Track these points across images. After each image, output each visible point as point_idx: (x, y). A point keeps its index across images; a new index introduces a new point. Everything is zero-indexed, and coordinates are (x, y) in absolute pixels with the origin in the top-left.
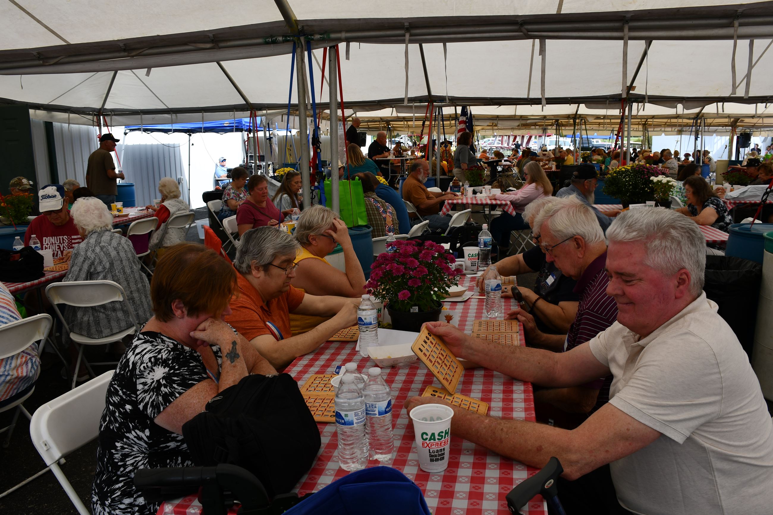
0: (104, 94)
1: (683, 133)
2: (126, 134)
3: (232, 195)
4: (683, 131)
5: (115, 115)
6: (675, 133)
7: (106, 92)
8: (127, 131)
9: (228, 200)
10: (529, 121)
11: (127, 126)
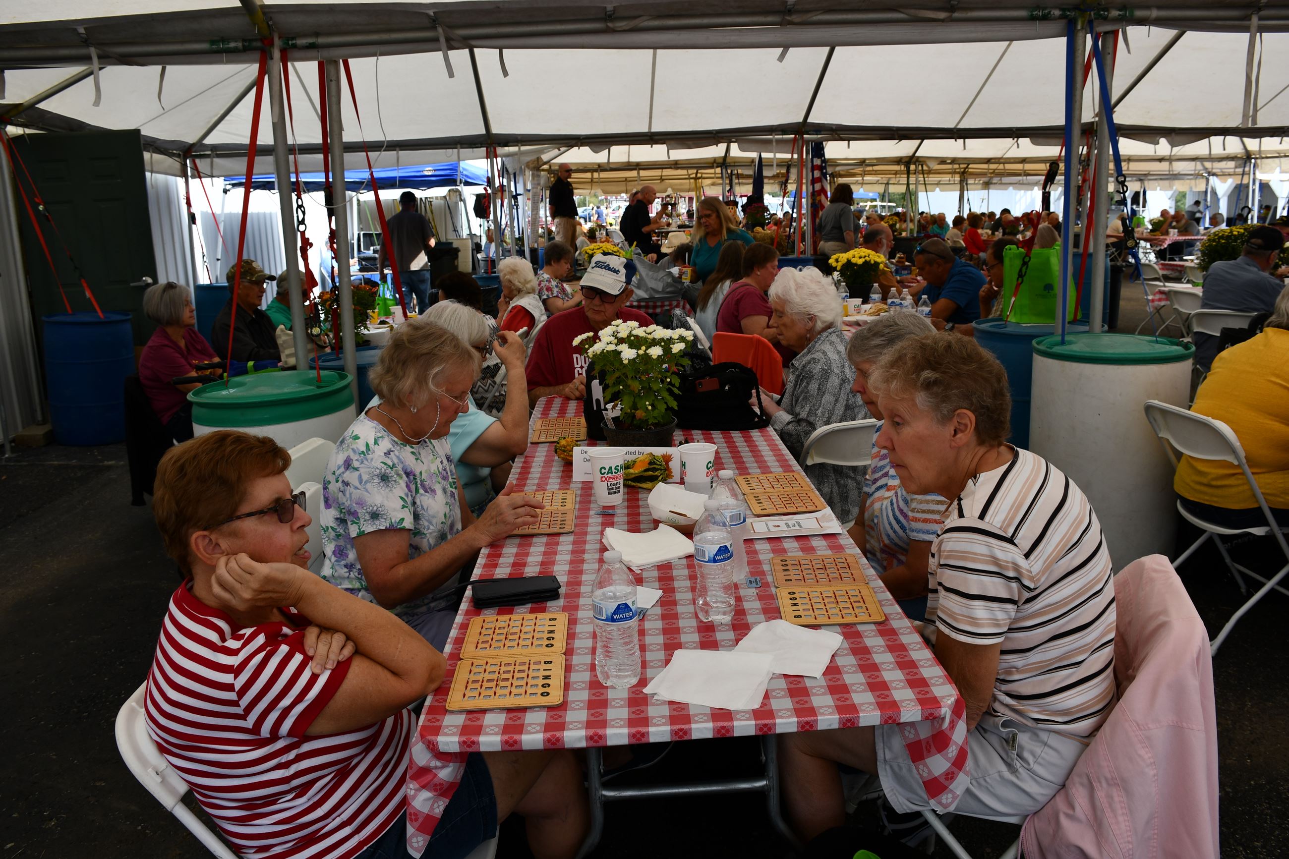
0: (217, 115)
1: (991, 186)
2: (225, 191)
3: (555, 290)
4: (992, 183)
5: (218, 156)
6: (980, 186)
7: (222, 112)
8: (228, 187)
9: (549, 298)
10: (838, 169)
11: (227, 177)
